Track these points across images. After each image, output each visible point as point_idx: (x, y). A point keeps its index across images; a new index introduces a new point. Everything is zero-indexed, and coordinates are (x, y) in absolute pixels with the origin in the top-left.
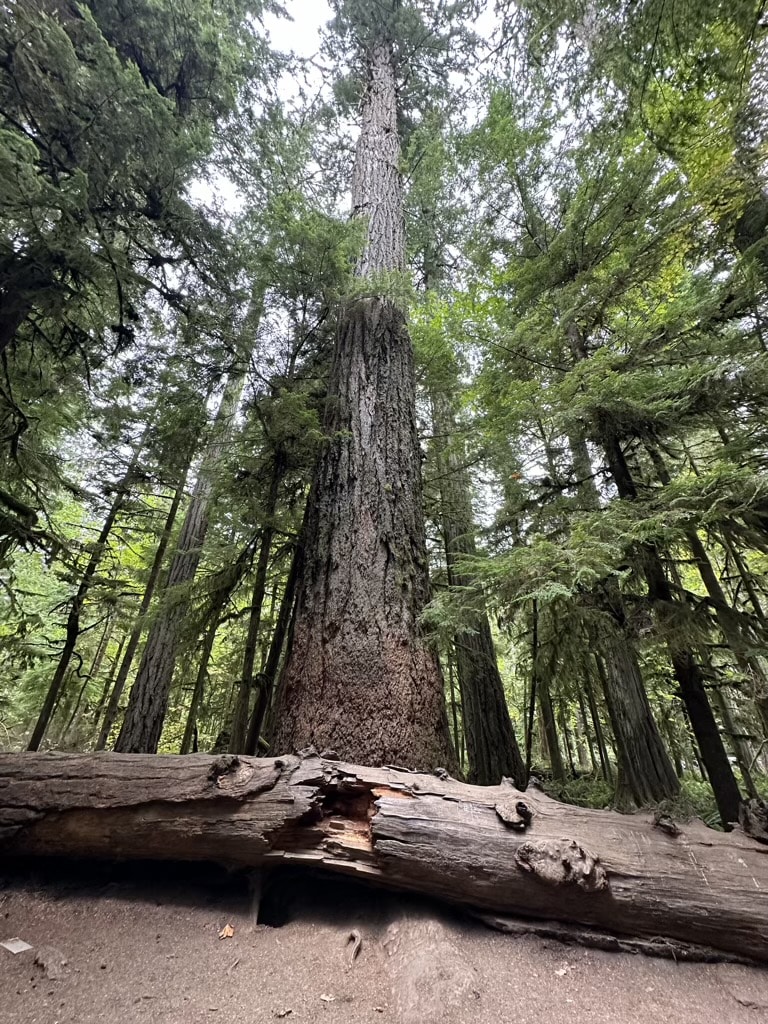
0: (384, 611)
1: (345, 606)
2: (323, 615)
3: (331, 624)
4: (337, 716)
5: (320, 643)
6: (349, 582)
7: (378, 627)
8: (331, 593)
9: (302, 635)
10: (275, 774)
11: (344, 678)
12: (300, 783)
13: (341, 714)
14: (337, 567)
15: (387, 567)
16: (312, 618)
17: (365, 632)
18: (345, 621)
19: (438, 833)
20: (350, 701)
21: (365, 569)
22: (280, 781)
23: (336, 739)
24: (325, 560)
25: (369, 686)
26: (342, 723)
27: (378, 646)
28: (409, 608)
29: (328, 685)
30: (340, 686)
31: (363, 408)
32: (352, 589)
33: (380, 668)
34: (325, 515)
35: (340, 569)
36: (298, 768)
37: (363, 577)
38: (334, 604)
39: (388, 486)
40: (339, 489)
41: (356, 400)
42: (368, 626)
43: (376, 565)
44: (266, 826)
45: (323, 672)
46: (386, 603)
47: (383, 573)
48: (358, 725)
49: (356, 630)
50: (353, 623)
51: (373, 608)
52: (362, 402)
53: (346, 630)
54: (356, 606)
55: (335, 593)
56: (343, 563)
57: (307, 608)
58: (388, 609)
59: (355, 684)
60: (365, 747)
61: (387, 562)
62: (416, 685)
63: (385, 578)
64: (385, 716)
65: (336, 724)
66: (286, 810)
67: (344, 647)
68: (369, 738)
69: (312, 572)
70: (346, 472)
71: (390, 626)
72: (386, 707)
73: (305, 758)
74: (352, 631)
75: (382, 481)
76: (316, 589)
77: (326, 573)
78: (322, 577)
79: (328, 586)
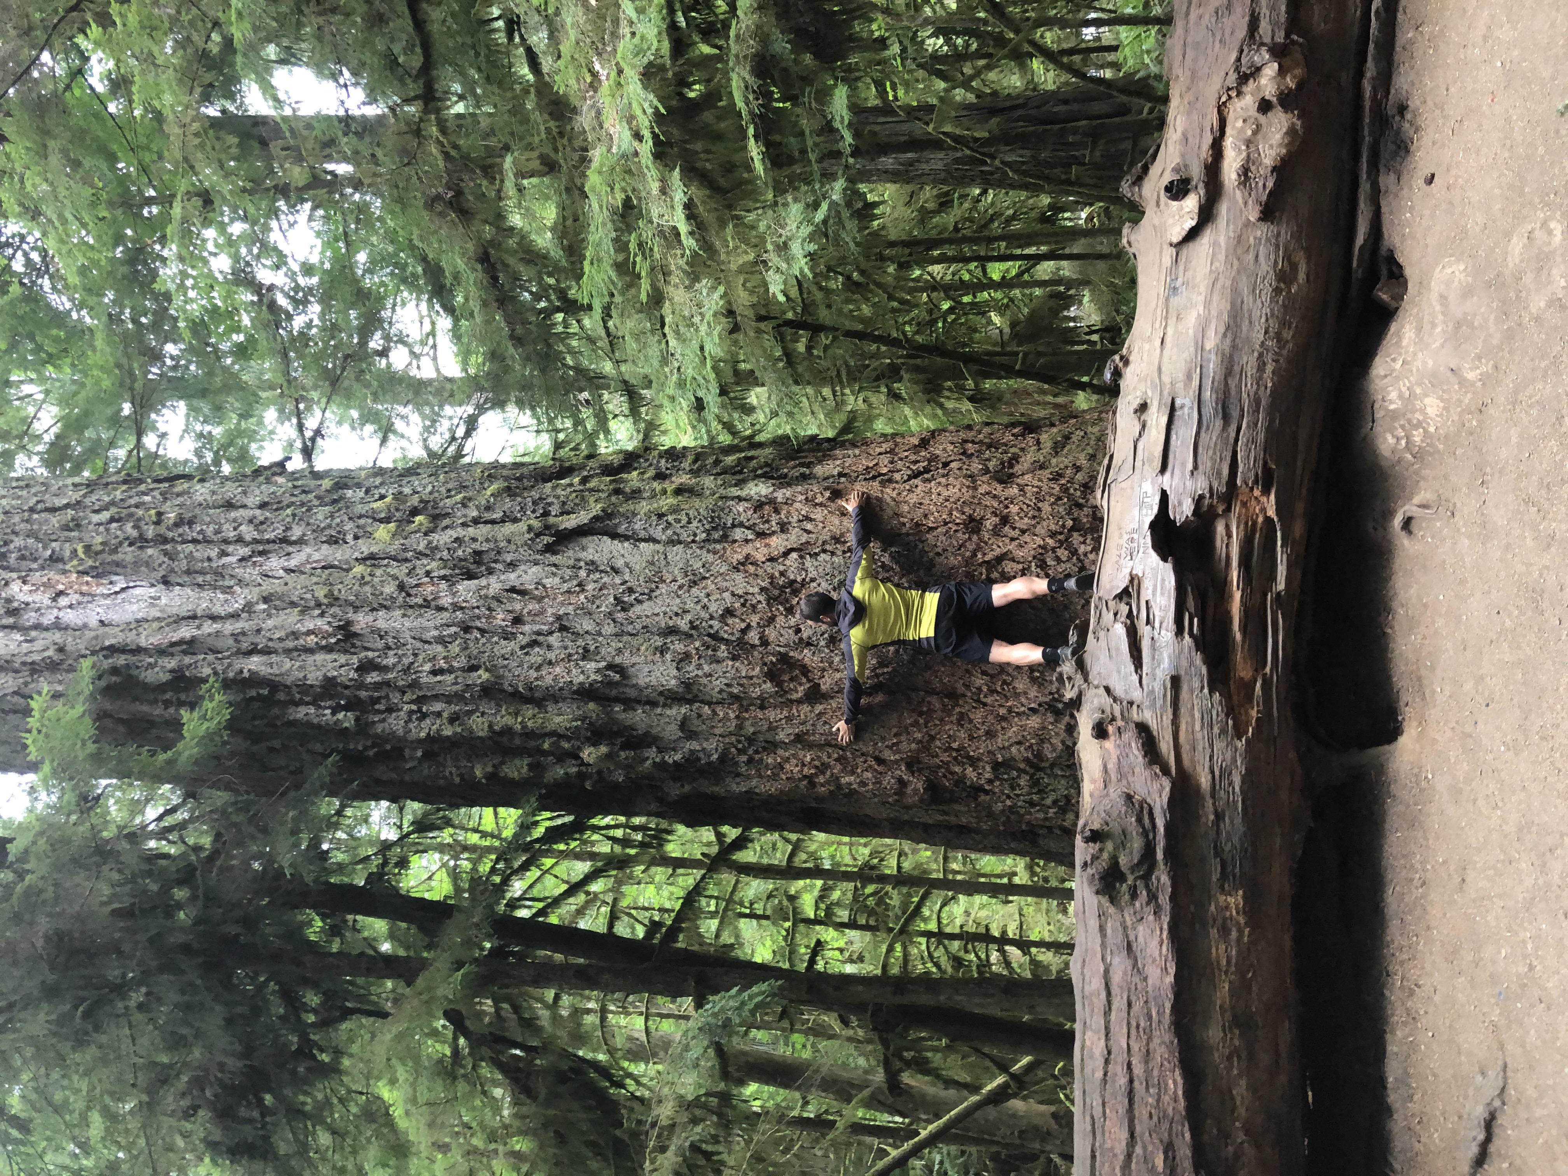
2: (745, 705)
6: (663, 632)
9: (792, 767)
14: (617, 669)
15: (626, 538)
17: (795, 586)
18: (765, 642)
19: (1223, 356)
21: (631, 590)
24: (592, 707)
27: (833, 554)
31: (92, 614)
32: (683, 624)
34: (453, 719)
35: (625, 659)
36: (1107, 690)
37: (650, 595)
39: (382, 532)
40: (373, 677)
41: (58, 637)
42: (781, 581)
47: (643, 545)
49: (790, 611)
50: (772, 620)
51: (735, 567)
52: (70, 617)
53: (789, 636)
56: (608, 652)
57: (723, 757)
61: (614, 536)
63: (658, 541)
70: (320, 657)
75: (365, 547)
76: (672, 731)
77: (629, 703)
78: (639, 717)
79: (671, 698)
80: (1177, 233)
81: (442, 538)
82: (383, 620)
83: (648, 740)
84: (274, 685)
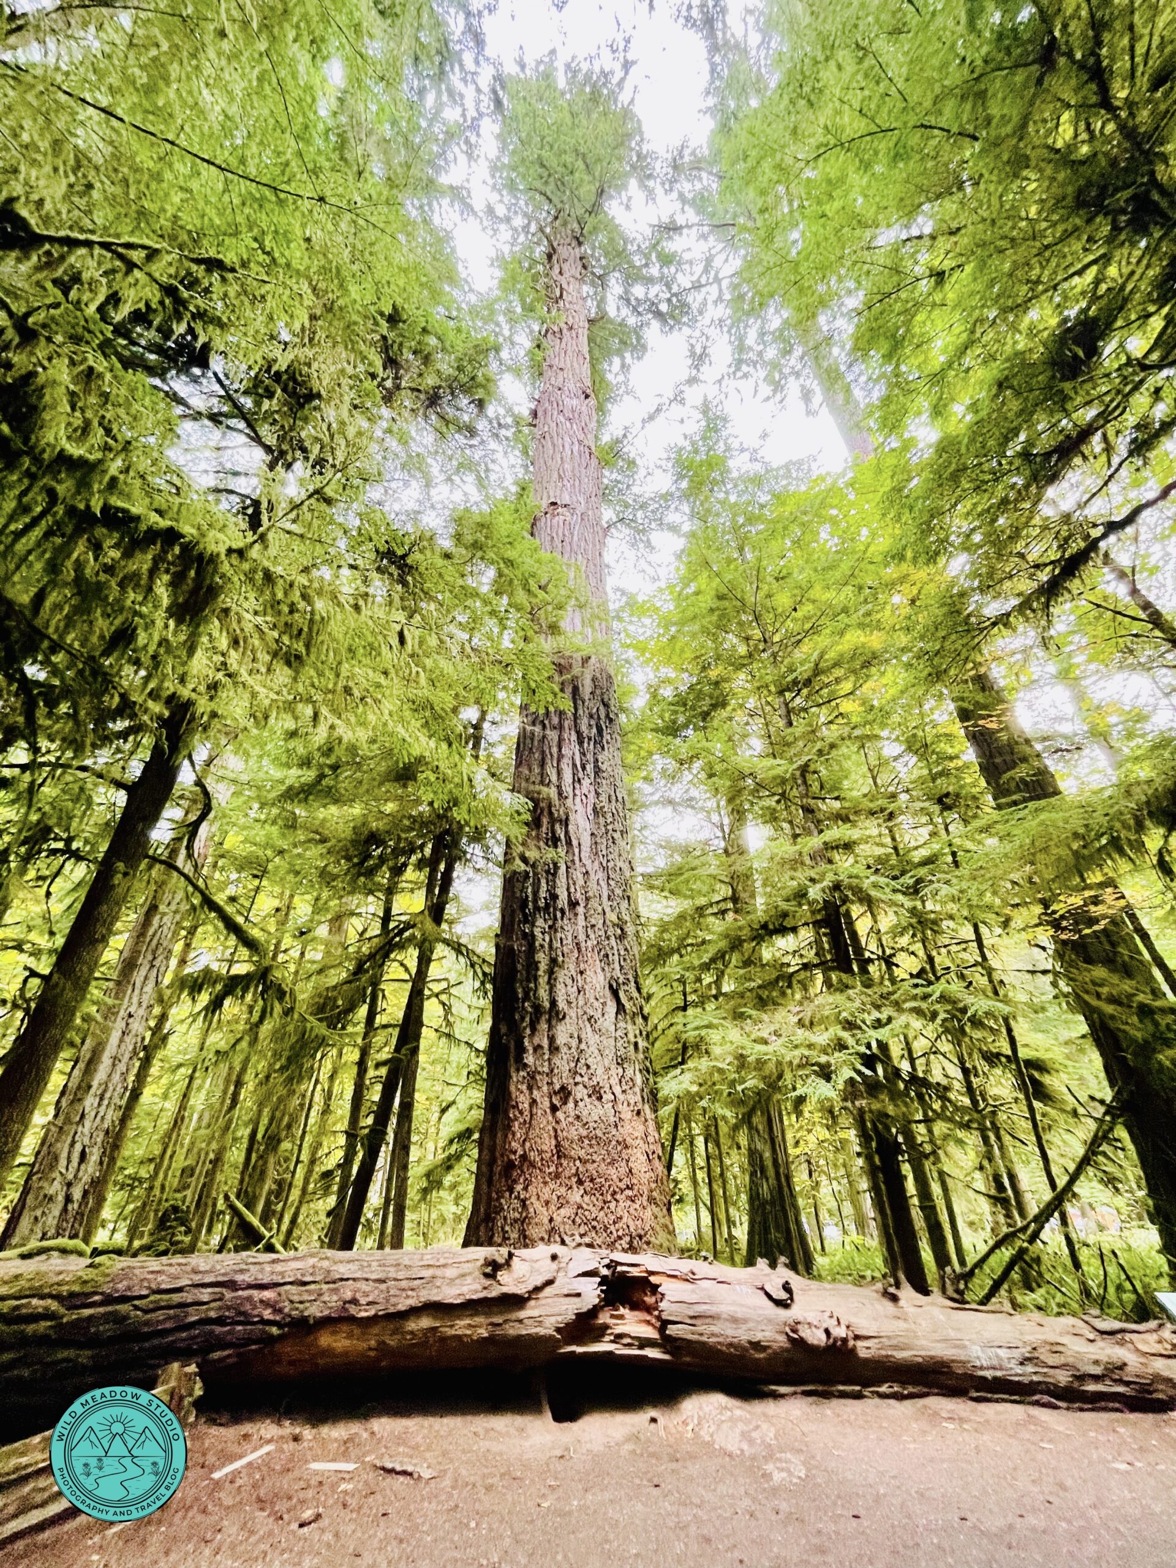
0: (618, 1075)
1: (576, 1067)
2: (549, 1075)
3: (563, 1088)
5: (548, 1111)
6: (579, 1037)
7: (613, 1093)
8: (557, 1048)
9: (521, 1098)
10: (553, 1266)
13: (583, 1196)
14: (563, 1017)
15: (617, 1019)
16: (534, 1078)
17: (600, 1098)
18: (577, 1084)
19: (719, 1314)
20: (591, 1181)
21: (595, 1022)
22: (560, 1274)
24: (547, 1005)
25: (609, 1163)
26: (584, 1206)
27: (614, 1116)
28: (641, 1071)
29: (565, 1162)
30: (578, 1163)
31: (579, 808)
32: (583, 1046)
33: (619, 1143)
34: (542, 946)
35: (568, 1020)
36: (571, 1259)
37: (594, 1031)
38: (563, 1062)
39: (613, 917)
40: (558, 914)
41: (571, 796)
42: (602, 1092)
43: (606, 1016)
44: (557, 1322)
45: (556, 1146)
46: (618, 1064)
47: (614, 1027)
48: (602, 1208)
49: (590, 1096)
50: (586, 1087)
51: (607, 1070)
52: (578, 800)
53: (579, 1096)
54: (588, 1067)
55: (564, 1050)
56: (570, 1012)
57: (525, 1064)
58: (621, 1071)
59: (594, 1161)
61: (617, 1013)
63: (616, 1033)
66: (574, 1304)
67: (578, 1117)
69: (531, 1019)
70: (566, 893)
71: (624, 1092)
74: (585, 1098)
75: (608, 910)
76: (536, 1041)
77: (549, 1021)
78: (543, 1026)
79: (552, 1039)
80: (768, 1288)
81: (613, 941)
82: (581, 917)
83: (534, 1030)
84: (554, 875)
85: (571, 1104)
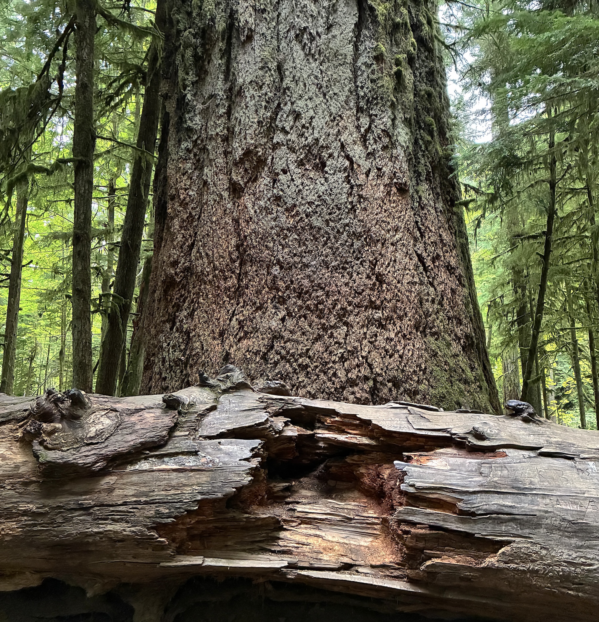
0: (358, 127)
1: (273, 119)
2: (226, 139)
3: (248, 153)
4: (274, 324)
5: (226, 194)
6: (280, 68)
7: (348, 157)
8: (240, 93)
9: (185, 182)
10: (167, 420)
11: (283, 255)
12: (222, 436)
13: (283, 320)
14: (250, 38)
15: (358, 36)
16: (204, 149)
17: (321, 166)
18: (276, 147)
19: (541, 518)
20: (299, 297)
21: (312, 39)
22: (177, 433)
23: (276, 364)
24: (221, 26)
25: (336, 268)
26: (286, 335)
27: (350, 194)
28: (407, 122)
29: (251, 269)
30: (276, 270)
32: (287, 81)
33: (357, 236)
35: (257, 41)
36: (213, 408)
37: (309, 55)
38: (251, 112)
42: (325, 154)
43: (335, 31)
44: (159, 514)
45: (238, 247)
46: (360, 110)
47: (351, 47)
48: (319, 338)
49: (300, 164)
50: (293, 150)
51: (335, 118)
53: (280, 165)
54: (297, 116)
55: (250, 92)
56: (263, 28)
57: (190, 130)
58: (365, 121)
59: (307, 266)
60: (335, 375)
61: (359, 26)
62: (426, 269)
63: (356, 58)
64: (370, 321)
65: (275, 337)
66: (198, 484)
67: (278, 198)
68: (343, 359)
69: (195, 56)
71: (370, 155)
72: (372, 305)
73: (225, 391)
74: (292, 167)
77: (226, 53)
78: (216, 62)
83: (202, 73)
85: (264, 180)
